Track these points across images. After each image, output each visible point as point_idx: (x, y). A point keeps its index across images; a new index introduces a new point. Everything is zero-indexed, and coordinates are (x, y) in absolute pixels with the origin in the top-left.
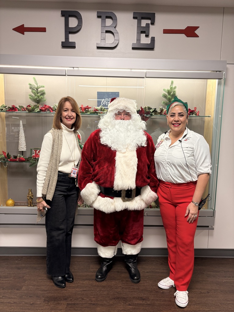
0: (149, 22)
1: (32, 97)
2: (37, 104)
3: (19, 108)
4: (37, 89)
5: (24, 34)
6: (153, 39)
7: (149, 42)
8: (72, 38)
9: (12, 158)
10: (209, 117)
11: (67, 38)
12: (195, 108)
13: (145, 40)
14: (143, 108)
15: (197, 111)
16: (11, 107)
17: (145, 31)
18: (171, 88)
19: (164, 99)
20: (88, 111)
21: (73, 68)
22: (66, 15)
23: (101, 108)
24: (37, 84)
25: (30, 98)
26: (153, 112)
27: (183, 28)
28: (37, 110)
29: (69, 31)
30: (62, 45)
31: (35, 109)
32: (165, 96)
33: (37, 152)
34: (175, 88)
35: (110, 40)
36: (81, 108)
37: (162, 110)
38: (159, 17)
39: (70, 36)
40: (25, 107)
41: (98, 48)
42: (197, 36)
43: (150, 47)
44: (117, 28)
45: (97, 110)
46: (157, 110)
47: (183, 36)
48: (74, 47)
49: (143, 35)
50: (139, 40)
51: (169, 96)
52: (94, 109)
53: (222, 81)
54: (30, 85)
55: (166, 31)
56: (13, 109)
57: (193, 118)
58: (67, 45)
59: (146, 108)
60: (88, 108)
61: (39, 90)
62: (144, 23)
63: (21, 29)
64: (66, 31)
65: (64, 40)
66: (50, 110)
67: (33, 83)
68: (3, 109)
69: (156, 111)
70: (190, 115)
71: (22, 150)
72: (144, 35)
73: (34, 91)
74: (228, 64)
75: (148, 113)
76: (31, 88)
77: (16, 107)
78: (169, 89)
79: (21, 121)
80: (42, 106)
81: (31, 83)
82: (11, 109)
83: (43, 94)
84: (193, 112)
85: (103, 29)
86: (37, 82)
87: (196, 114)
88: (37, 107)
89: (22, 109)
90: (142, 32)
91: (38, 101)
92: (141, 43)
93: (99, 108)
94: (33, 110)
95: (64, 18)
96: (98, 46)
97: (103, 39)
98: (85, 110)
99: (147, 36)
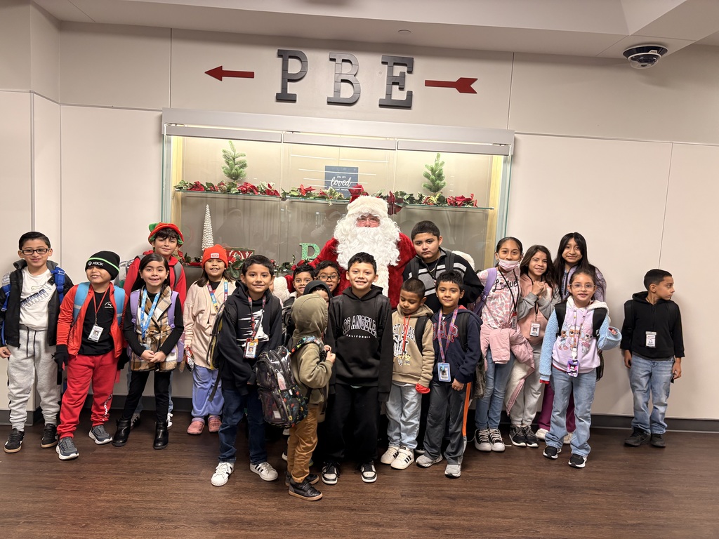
0: (405, 69)
2: (233, 181)
3: (205, 185)
4: (234, 159)
5: (221, 80)
6: (410, 94)
7: (404, 98)
8: (292, 88)
9: (193, 261)
10: (491, 209)
11: (284, 88)
12: (472, 195)
13: (399, 95)
14: (393, 192)
15: (474, 199)
16: (193, 183)
17: (398, 82)
18: (437, 164)
19: (427, 179)
20: (311, 195)
21: (293, 132)
22: (285, 56)
23: (331, 190)
24: (234, 151)
25: (224, 172)
26: (407, 199)
27: (455, 80)
28: (234, 190)
29: (288, 78)
30: (276, 98)
31: (232, 189)
32: (427, 176)
33: (230, 253)
34: (443, 163)
35: (347, 92)
36: (300, 189)
37: (421, 197)
38: (419, 63)
39: (289, 84)
40: (215, 184)
41: (329, 103)
42: (474, 92)
43: (406, 105)
44: (357, 77)
45: (323, 193)
46: (414, 196)
47: (454, 90)
48: (294, 101)
49: (396, 88)
50: (389, 94)
51: (433, 177)
52: (319, 192)
53: (509, 157)
54: (225, 152)
55: (429, 83)
56: (196, 187)
57: (469, 210)
58: (284, 97)
59: (397, 193)
60: (310, 191)
61: (237, 160)
62: (398, 70)
63: (218, 73)
64: (283, 79)
65: (280, 92)
66: (255, 191)
67: (229, 150)
68: (182, 188)
69: (413, 199)
70: (464, 205)
72: (398, 86)
73: (231, 162)
74: (516, 133)
75: (400, 201)
76: (225, 156)
77: (201, 184)
78: (433, 165)
79: (208, 206)
80: (241, 185)
81: (226, 150)
82: (194, 187)
83: (244, 166)
84: (468, 201)
85: (338, 77)
86: (235, 148)
87: (472, 205)
88: (234, 186)
89: (211, 188)
90: (394, 83)
91: (235, 176)
92: (392, 98)
93: (328, 191)
94: (229, 190)
95: (281, 59)
96: (329, 101)
97: (337, 91)
98: (306, 193)
99: (402, 89)
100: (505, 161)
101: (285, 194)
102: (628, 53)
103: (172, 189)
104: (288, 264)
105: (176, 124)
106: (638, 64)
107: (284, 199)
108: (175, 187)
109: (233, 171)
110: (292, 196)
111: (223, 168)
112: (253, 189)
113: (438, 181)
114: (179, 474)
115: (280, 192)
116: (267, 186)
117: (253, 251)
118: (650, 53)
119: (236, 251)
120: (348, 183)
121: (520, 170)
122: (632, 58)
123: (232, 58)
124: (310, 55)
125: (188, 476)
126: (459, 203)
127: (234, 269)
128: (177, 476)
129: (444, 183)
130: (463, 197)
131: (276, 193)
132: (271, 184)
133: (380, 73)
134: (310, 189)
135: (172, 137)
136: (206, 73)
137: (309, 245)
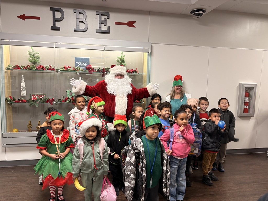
0: (106, 17)
1: (30, 60)
2: (34, 65)
3: (21, 67)
4: (34, 55)
5: (25, 20)
6: (109, 28)
7: (107, 29)
8: (58, 24)
9: (17, 100)
10: (144, 74)
11: (54, 24)
12: (137, 69)
13: (104, 28)
14: (104, 68)
15: (137, 70)
16: (15, 66)
17: (104, 23)
18: (122, 56)
19: (118, 63)
20: (69, 70)
21: (59, 43)
22: (54, 10)
23: (78, 68)
24: (34, 52)
25: (29, 61)
27: (127, 22)
28: (34, 69)
29: (55, 20)
30: (51, 28)
31: (33, 68)
32: (118, 61)
33: (34, 96)
34: (124, 56)
35: (82, 27)
36: (64, 67)
38: (112, 15)
39: (56, 22)
40: (26, 66)
41: (75, 31)
42: (135, 27)
43: (108, 32)
44: (86, 20)
45: (74, 69)
47: (127, 26)
48: (59, 30)
49: (103, 25)
50: (100, 27)
51: (120, 62)
52: (73, 68)
53: (150, 53)
54: (29, 52)
55: (116, 23)
56: (17, 68)
57: (136, 75)
58: (54, 28)
59: (106, 68)
60: (69, 68)
61: (35, 55)
62: (103, 18)
63: (23, 17)
64: (53, 20)
65: (52, 26)
66: (44, 69)
67: (31, 51)
68: (10, 68)
70: (133, 73)
71: (24, 95)
73: (32, 56)
74: (152, 44)
75: (107, 71)
76: (29, 54)
77: (19, 67)
78: (120, 57)
79: (23, 76)
80: (37, 66)
82: (15, 68)
83: (38, 58)
84: (135, 71)
85: (78, 20)
86: (34, 50)
87: (137, 73)
88: (34, 67)
89: (24, 68)
90: (102, 23)
91: (35, 63)
92: (102, 29)
93: (76, 68)
94: (32, 69)
95: (52, 12)
96: (75, 30)
97: (78, 26)
98: (67, 69)
99: (105, 25)
100: (148, 55)
101: (57, 70)
102: (192, 12)
103: (4, 69)
104: (61, 99)
105: (4, 40)
106: (196, 17)
107: (57, 72)
108: (6, 68)
109: (33, 60)
110: (61, 70)
111: (29, 59)
112: (43, 68)
113: (123, 63)
114: (9, 197)
115: (55, 69)
116: (49, 67)
117: (45, 95)
118: (200, 12)
119: (37, 95)
120: (85, 64)
121: (154, 58)
122: (193, 14)
123: (30, 10)
124: (65, 10)
125: (13, 197)
126: (131, 72)
127: (36, 103)
128: (8, 198)
129: (125, 64)
130: (133, 70)
131: (53, 70)
132: (51, 66)
133: (96, 19)
134: (69, 67)
135: (3, 45)
136: (17, 17)
137: (70, 91)
